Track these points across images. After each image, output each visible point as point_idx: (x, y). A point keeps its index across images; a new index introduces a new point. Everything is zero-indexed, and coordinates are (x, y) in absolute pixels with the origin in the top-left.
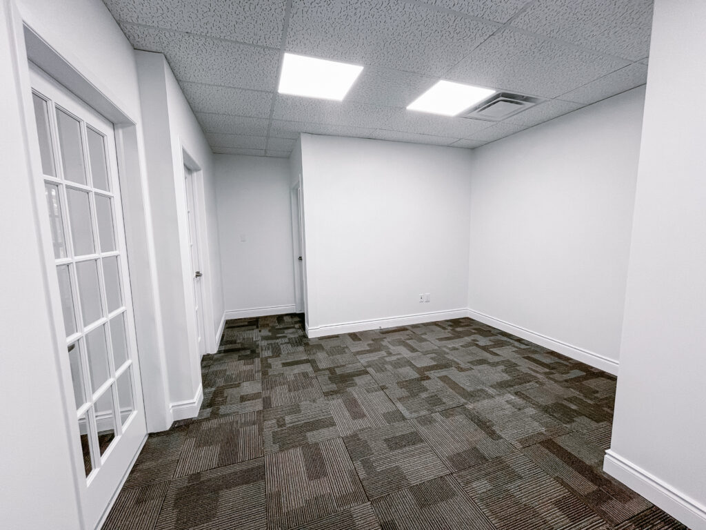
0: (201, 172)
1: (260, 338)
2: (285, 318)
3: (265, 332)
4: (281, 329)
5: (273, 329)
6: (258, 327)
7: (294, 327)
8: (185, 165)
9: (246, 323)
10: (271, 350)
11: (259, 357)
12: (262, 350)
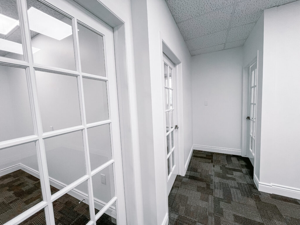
0: (181, 64)
1: (213, 173)
2: (232, 159)
3: (217, 169)
4: (230, 169)
5: (223, 167)
6: (212, 162)
7: (241, 171)
8: (163, 52)
9: (205, 156)
10: (222, 190)
11: (212, 194)
12: (215, 188)
